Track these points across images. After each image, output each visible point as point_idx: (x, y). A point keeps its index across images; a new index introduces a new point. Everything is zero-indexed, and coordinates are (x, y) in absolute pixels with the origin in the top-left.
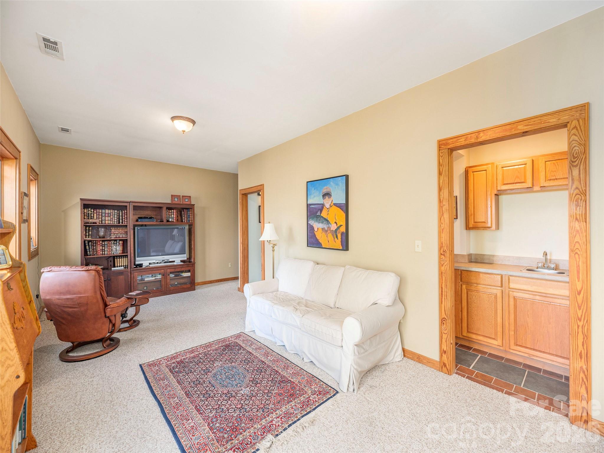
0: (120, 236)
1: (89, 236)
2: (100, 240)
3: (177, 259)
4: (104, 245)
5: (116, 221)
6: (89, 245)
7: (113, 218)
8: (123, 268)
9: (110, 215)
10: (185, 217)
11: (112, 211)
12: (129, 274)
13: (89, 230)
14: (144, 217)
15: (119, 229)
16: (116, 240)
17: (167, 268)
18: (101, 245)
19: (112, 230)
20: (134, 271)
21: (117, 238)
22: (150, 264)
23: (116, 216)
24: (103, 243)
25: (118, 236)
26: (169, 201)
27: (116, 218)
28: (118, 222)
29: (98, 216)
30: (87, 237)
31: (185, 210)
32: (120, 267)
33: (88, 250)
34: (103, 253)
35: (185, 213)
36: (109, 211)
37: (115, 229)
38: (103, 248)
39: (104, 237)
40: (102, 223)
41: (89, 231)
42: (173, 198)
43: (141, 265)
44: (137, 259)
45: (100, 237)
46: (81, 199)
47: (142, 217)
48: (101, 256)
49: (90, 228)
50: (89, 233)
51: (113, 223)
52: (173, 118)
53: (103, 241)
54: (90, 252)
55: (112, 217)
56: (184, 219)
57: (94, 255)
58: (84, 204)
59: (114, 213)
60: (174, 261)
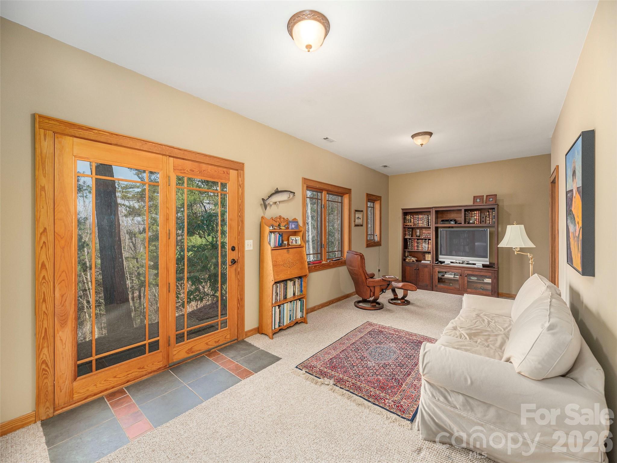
0: (428, 236)
1: (410, 235)
2: (416, 239)
3: (479, 262)
4: (419, 242)
5: (426, 224)
6: (409, 242)
7: (424, 222)
8: (429, 262)
9: (422, 219)
10: (490, 218)
11: (423, 216)
12: (432, 268)
13: (410, 230)
14: (446, 220)
15: (428, 230)
16: (426, 239)
17: (464, 269)
18: (416, 242)
19: (424, 231)
20: (436, 266)
21: (426, 237)
22: (452, 262)
23: (426, 220)
24: (418, 241)
25: (427, 236)
26: (471, 203)
27: (426, 222)
28: (428, 224)
29: (414, 220)
30: (409, 236)
31: (490, 210)
32: (427, 261)
33: (409, 246)
34: (418, 248)
35: (490, 213)
36: (422, 216)
37: (425, 230)
38: (418, 245)
39: (419, 237)
40: (417, 226)
41: (410, 232)
42: (475, 198)
43: (442, 262)
44: (440, 256)
45: (417, 236)
46: (402, 209)
47: (444, 220)
48: (416, 250)
49: (411, 230)
50: (410, 233)
51: (424, 225)
52: (413, 136)
53: (418, 239)
54: (410, 247)
55: (423, 220)
56: (489, 220)
57: (412, 249)
58: (404, 212)
59: (425, 217)
60: (474, 264)
